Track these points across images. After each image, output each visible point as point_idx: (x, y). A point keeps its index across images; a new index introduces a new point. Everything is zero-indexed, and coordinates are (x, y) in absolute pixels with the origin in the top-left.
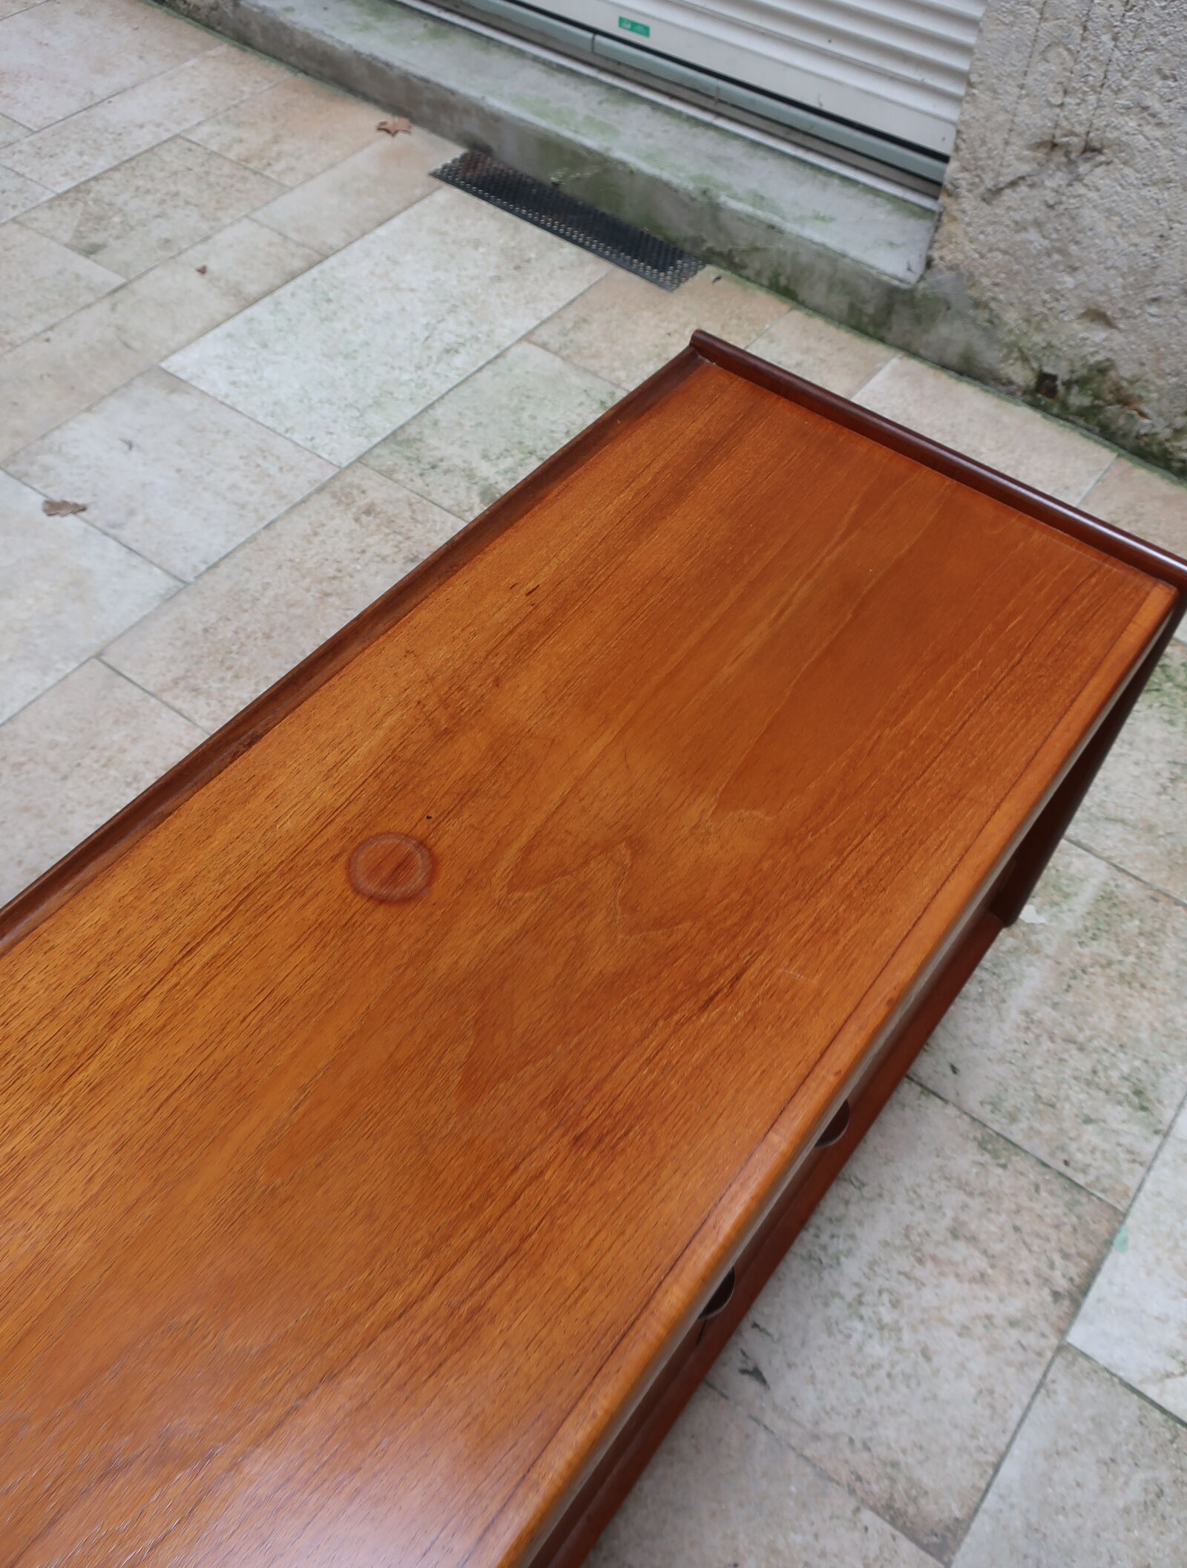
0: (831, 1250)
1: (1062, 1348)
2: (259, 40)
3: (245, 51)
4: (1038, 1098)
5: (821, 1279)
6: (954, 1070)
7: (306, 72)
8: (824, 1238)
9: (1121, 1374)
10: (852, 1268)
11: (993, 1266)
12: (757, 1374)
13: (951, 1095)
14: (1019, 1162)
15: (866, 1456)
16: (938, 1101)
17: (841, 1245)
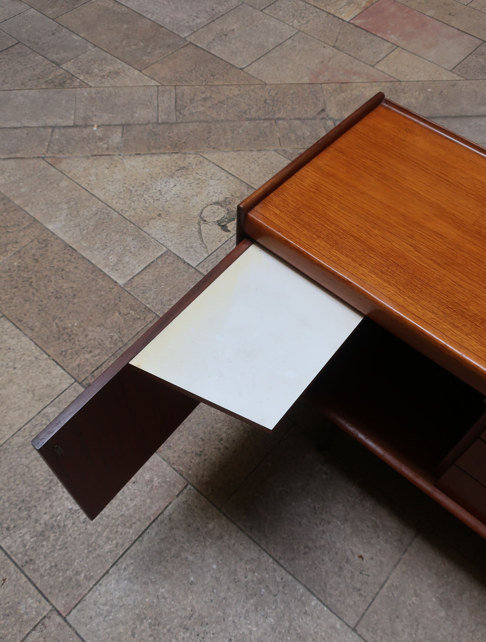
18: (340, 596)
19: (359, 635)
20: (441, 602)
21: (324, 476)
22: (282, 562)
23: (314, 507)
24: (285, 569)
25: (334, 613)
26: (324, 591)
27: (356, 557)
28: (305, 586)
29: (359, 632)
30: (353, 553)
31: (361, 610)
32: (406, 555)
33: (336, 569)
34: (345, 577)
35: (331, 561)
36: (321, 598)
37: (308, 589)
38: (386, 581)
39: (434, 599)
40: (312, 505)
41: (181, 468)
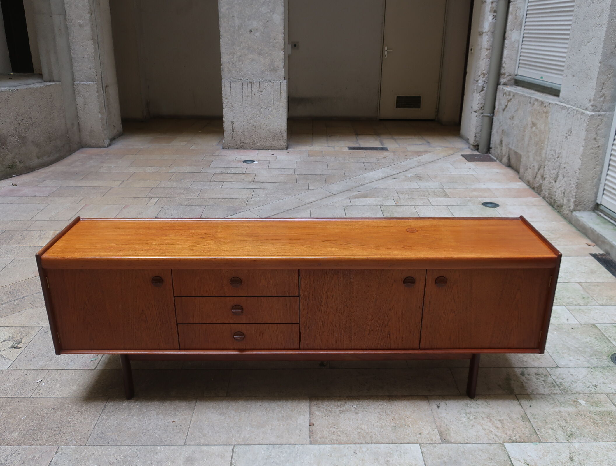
0: (471, 406)
1: (502, 444)
2: (573, 222)
3: (569, 224)
4: (545, 420)
5: (465, 407)
6: (530, 406)
7: (579, 231)
8: (472, 404)
9: (509, 454)
10: (472, 410)
11: (502, 428)
12: (438, 407)
13: (525, 408)
14: (527, 423)
15: (445, 426)
16: (521, 407)
17: (474, 407)
18: (171, 439)
19: (188, 445)
20: (220, 415)
21: (138, 406)
22: (133, 444)
23: (139, 419)
24: (136, 446)
25: (171, 445)
26: (162, 441)
27: (171, 423)
28: (151, 445)
29: (187, 444)
30: (168, 423)
31: (184, 438)
32: (195, 410)
33: (164, 431)
34: (169, 432)
35: (159, 430)
36: (161, 444)
37: (153, 445)
38: (190, 423)
39: (216, 416)
40: (137, 418)
41: (50, 444)
